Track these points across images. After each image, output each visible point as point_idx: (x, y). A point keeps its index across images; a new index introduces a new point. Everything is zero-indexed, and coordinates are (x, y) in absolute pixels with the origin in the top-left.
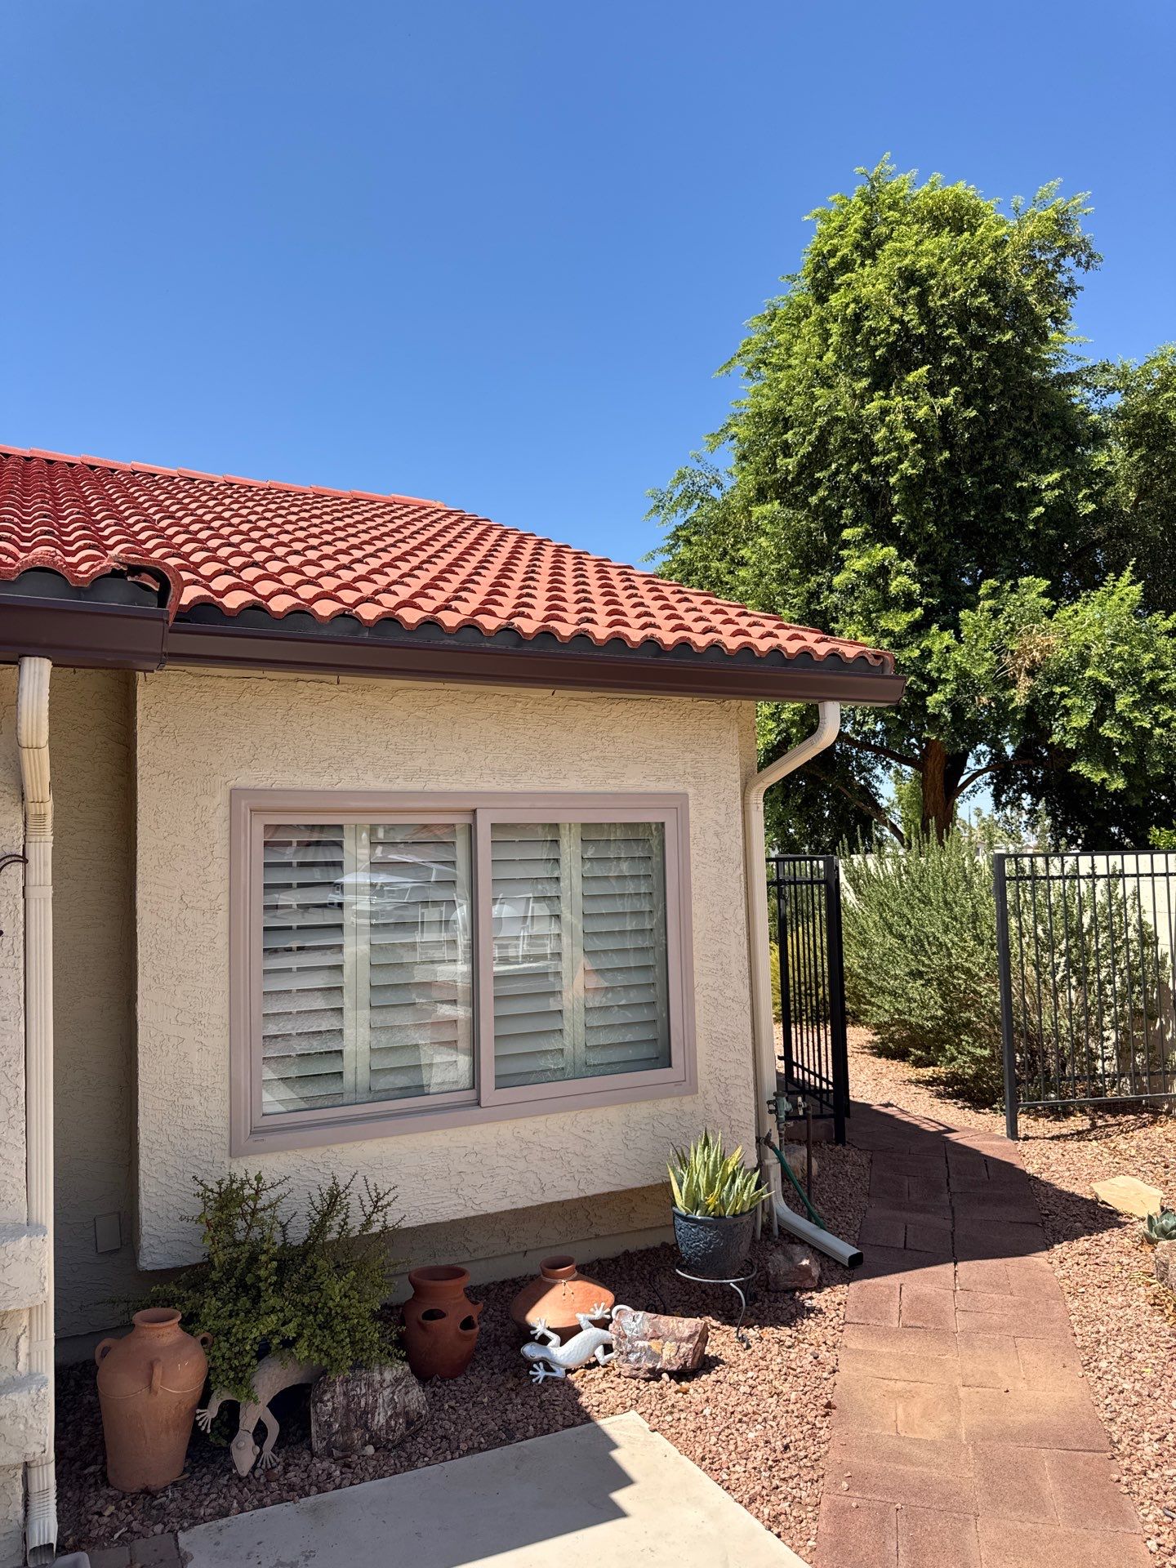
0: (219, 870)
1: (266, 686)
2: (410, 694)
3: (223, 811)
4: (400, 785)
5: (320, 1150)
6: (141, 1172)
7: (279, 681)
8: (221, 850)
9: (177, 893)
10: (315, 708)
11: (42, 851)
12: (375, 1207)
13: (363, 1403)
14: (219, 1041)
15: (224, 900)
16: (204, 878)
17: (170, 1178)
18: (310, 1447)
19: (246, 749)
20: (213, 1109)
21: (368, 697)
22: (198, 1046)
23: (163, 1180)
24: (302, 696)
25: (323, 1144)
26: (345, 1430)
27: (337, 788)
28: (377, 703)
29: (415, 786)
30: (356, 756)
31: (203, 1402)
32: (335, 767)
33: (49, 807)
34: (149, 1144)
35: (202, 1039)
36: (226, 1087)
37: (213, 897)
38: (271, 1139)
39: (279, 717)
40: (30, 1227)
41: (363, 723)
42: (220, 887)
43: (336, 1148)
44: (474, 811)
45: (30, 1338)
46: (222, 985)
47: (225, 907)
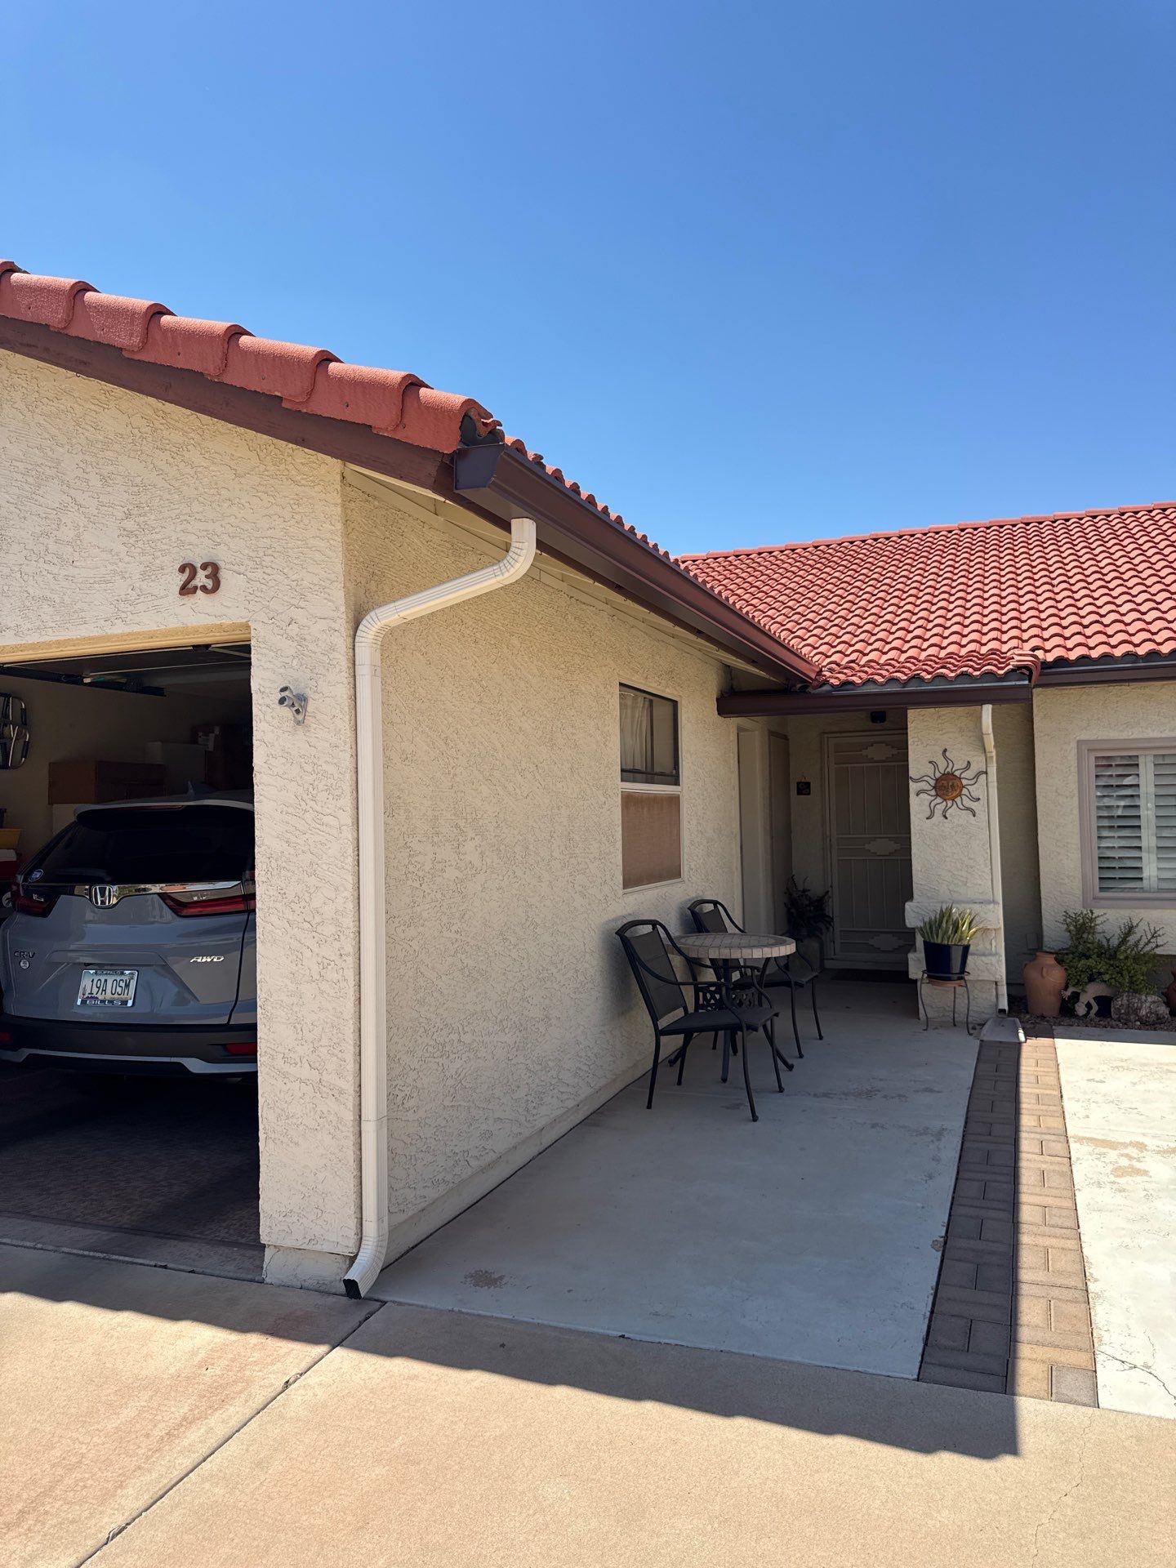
0: (1074, 777)
1: (1093, 690)
3: (1074, 751)
4: (1167, 734)
6: (1043, 910)
8: (1074, 769)
9: (1054, 788)
10: (1118, 699)
11: (993, 770)
12: (1153, 936)
13: (1136, 1005)
14: (1076, 855)
15: (1076, 792)
16: (1067, 782)
17: (1056, 913)
18: (1111, 1017)
19: (1084, 721)
20: (1074, 886)
21: (1147, 690)
22: (1066, 857)
23: (1053, 913)
24: (1112, 693)
26: (1127, 1014)
27: (1131, 737)
30: (1141, 721)
31: (1066, 988)
32: (1130, 727)
33: (994, 754)
34: (1045, 898)
35: (1068, 854)
36: (1080, 876)
37: (1071, 790)
38: (1102, 902)
39: (1100, 704)
40: (994, 902)
41: (1144, 703)
42: (1074, 787)
43: (1137, 911)
46: (1077, 830)
47: (1076, 795)
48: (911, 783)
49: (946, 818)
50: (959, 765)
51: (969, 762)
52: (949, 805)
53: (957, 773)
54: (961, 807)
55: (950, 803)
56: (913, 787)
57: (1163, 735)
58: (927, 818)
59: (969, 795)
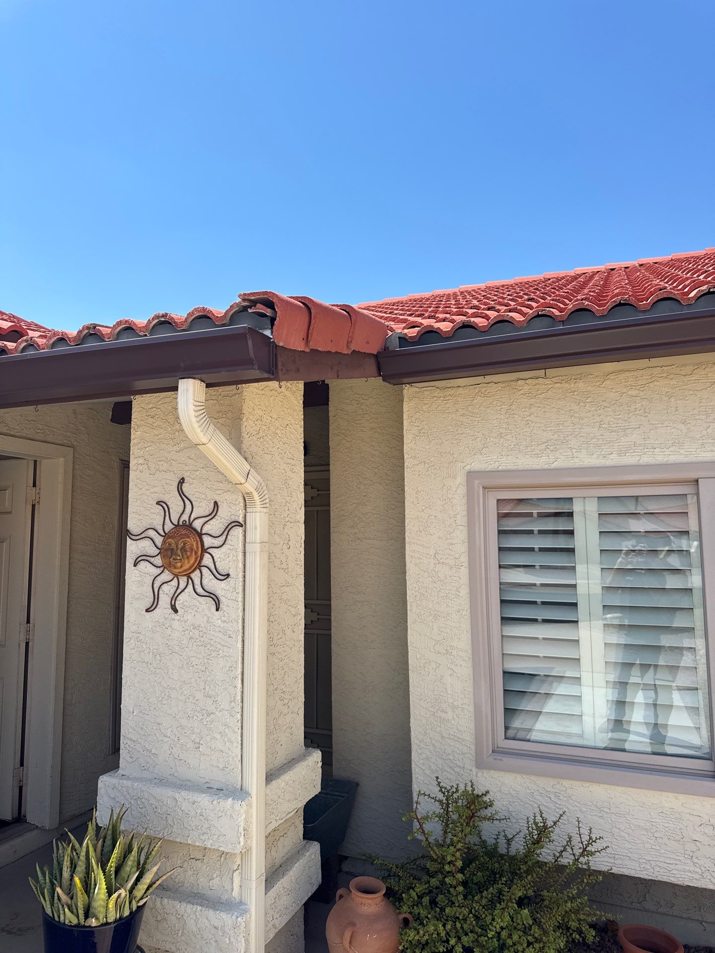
0: (461, 534)
1: (493, 388)
2: (622, 376)
3: (463, 490)
4: (614, 460)
5: (552, 781)
6: (413, 763)
7: (504, 382)
8: (462, 519)
9: (432, 552)
12: (585, 850)
14: (465, 669)
15: (464, 559)
16: (450, 541)
17: (433, 772)
19: (478, 440)
20: (463, 724)
22: (450, 672)
24: (522, 392)
25: (554, 776)
27: (554, 466)
28: (589, 389)
29: (630, 459)
30: (570, 438)
32: (551, 448)
34: (418, 742)
35: (453, 667)
36: (471, 708)
37: (457, 556)
39: (503, 411)
40: (244, 792)
41: (576, 407)
42: (462, 548)
44: (697, 481)
45: (241, 873)
46: (466, 625)
47: (466, 564)
48: (129, 541)
49: (176, 611)
50: (202, 508)
51: (216, 503)
52: (182, 585)
53: (197, 525)
54: (199, 590)
55: (183, 581)
56: (133, 548)
57: (609, 463)
58: (147, 611)
59: (213, 568)
